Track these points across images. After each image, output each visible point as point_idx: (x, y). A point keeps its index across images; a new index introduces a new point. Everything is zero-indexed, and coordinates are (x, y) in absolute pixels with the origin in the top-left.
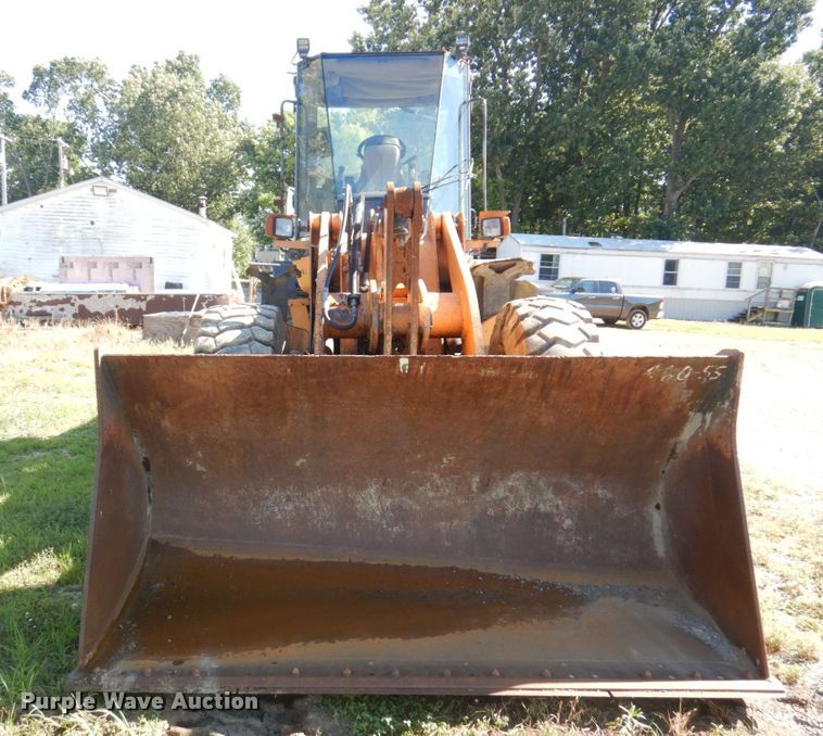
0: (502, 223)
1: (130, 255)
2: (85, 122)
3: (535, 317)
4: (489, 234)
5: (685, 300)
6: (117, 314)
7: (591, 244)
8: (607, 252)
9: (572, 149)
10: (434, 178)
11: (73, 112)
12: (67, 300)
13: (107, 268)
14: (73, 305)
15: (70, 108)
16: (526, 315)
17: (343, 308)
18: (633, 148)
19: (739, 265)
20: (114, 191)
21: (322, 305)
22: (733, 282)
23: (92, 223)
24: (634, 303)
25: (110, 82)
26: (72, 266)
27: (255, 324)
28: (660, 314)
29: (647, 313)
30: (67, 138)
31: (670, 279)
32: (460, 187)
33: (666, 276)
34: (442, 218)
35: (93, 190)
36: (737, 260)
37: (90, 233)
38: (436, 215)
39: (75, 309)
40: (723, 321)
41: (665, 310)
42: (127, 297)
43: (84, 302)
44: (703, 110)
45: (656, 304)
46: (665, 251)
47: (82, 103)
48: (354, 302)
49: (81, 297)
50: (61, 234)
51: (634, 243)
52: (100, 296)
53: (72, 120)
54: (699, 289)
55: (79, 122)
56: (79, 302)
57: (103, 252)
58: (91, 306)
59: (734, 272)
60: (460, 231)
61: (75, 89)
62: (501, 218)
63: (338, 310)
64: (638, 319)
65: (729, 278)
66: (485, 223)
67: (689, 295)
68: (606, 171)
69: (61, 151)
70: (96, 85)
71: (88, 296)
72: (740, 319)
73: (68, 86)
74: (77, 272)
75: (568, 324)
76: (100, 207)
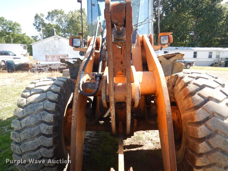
0: (169, 38)
1: (63, 54)
2: (60, 24)
3: (194, 84)
4: (163, 43)
5: (198, 61)
6: (58, 69)
7: (176, 48)
8: (180, 50)
9: (171, 26)
10: (140, 21)
11: (57, 22)
12: (46, 66)
13: (57, 58)
14: (48, 67)
15: (56, 21)
16: (189, 83)
17: (93, 81)
18: (186, 26)
19: (212, 53)
20: (60, 38)
21: (80, 81)
22: (210, 57)
23: (55, 46)
24: (187, 62)
25: (65, 15)
26: (48, 57)
27: (49, 90)
28: (194, 65)
29: (191, 65)
30: (56, 28)
31: (195, 56)
32: (149, 25)
33: (194, 56)
34: (143, 37)
35: (55, 38)
36: (212, 51)
37: (54, 49)
38: (141, 36)
39: (48, 68)
40: (209, 66)
41: (195, 64)
42: (61, 65)
43: (50, 66)
44: (203, 16)
45: (193, 63)
46: (193, 50)
47: (59, 20)
48: (98, 79)
49: (50, 65)
50: (47, 49)
51: (186, 48)
52: (54, 65)
53: (57, 24)
54: (202, 59)
55: (59, 24)
56: (49, 66)
57: (58, 53)
58: (53, 67)
59: (210, 54)
60: (151, 41)
61: (57, 17)
62: (168, 36)
63: (90, 82)
64: (188, 66)
65: (209, 56)
66: (162, 38)
67: (199, 60)
68: (179, 31)
69: (54, 31)
70: (62, 16)
71: (52, 65)
72: (212, 65)
73: (56, 16)
74: (50, 59)
75: (213, 88)
76: (57, 42)
